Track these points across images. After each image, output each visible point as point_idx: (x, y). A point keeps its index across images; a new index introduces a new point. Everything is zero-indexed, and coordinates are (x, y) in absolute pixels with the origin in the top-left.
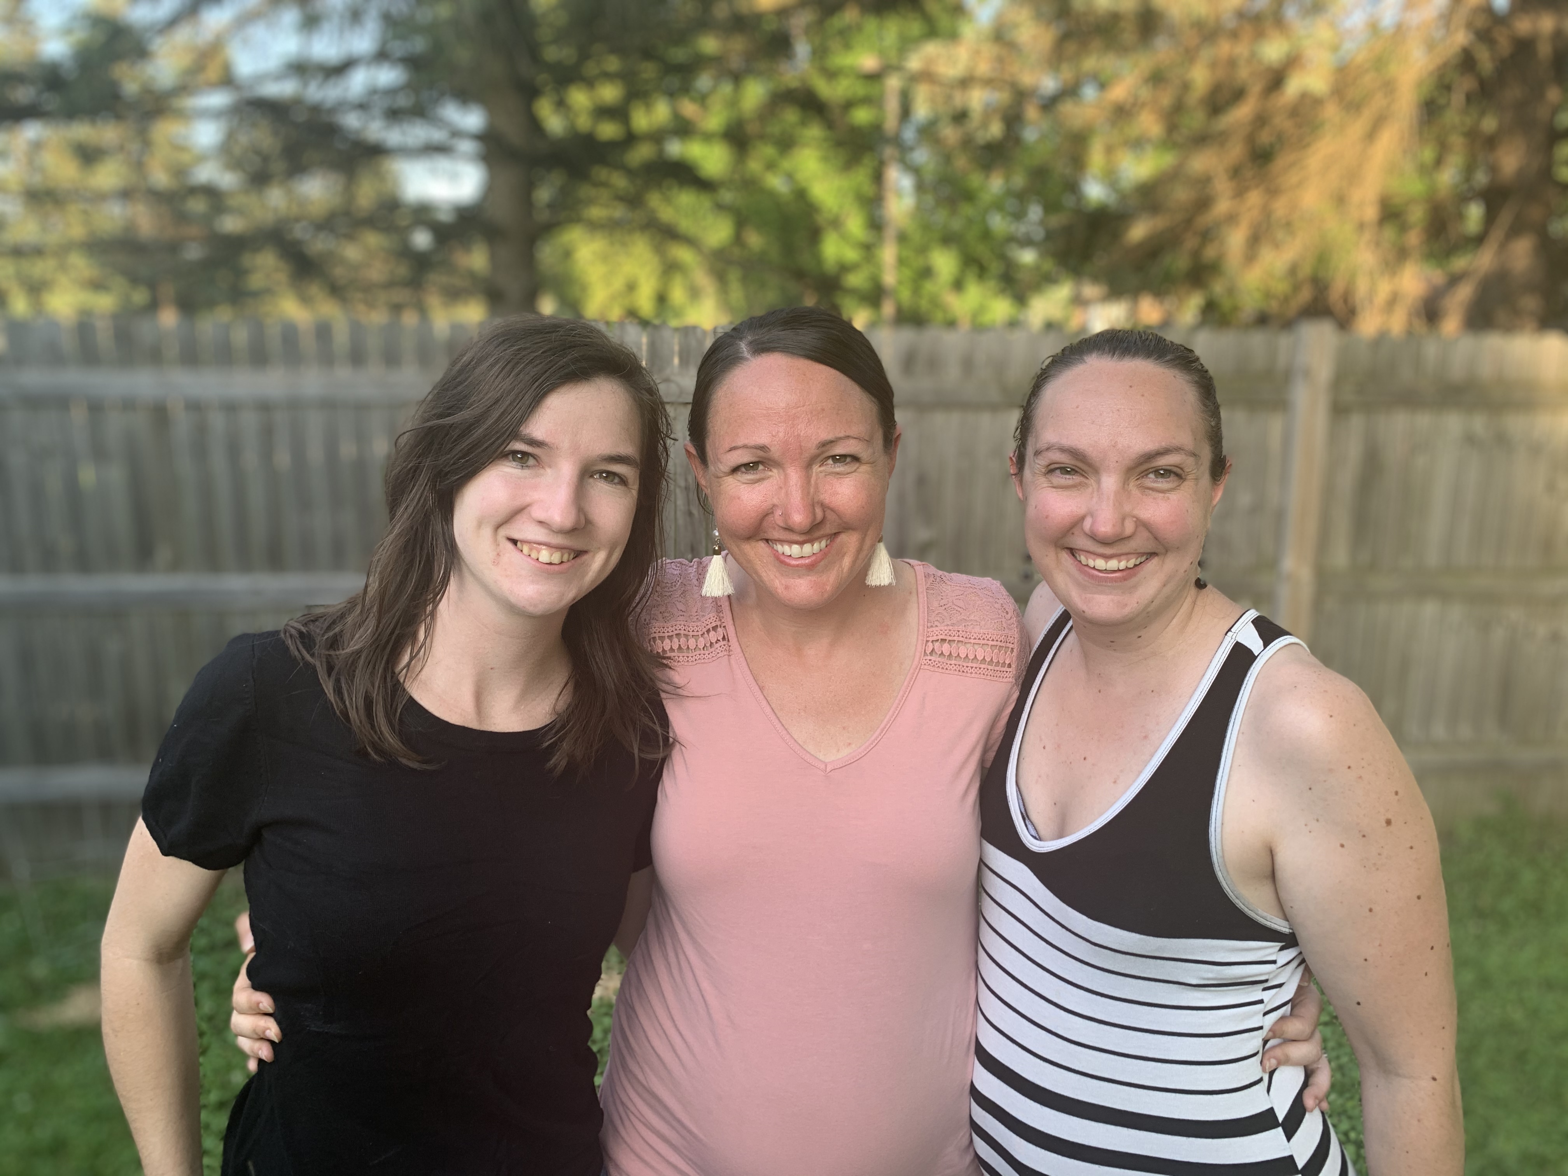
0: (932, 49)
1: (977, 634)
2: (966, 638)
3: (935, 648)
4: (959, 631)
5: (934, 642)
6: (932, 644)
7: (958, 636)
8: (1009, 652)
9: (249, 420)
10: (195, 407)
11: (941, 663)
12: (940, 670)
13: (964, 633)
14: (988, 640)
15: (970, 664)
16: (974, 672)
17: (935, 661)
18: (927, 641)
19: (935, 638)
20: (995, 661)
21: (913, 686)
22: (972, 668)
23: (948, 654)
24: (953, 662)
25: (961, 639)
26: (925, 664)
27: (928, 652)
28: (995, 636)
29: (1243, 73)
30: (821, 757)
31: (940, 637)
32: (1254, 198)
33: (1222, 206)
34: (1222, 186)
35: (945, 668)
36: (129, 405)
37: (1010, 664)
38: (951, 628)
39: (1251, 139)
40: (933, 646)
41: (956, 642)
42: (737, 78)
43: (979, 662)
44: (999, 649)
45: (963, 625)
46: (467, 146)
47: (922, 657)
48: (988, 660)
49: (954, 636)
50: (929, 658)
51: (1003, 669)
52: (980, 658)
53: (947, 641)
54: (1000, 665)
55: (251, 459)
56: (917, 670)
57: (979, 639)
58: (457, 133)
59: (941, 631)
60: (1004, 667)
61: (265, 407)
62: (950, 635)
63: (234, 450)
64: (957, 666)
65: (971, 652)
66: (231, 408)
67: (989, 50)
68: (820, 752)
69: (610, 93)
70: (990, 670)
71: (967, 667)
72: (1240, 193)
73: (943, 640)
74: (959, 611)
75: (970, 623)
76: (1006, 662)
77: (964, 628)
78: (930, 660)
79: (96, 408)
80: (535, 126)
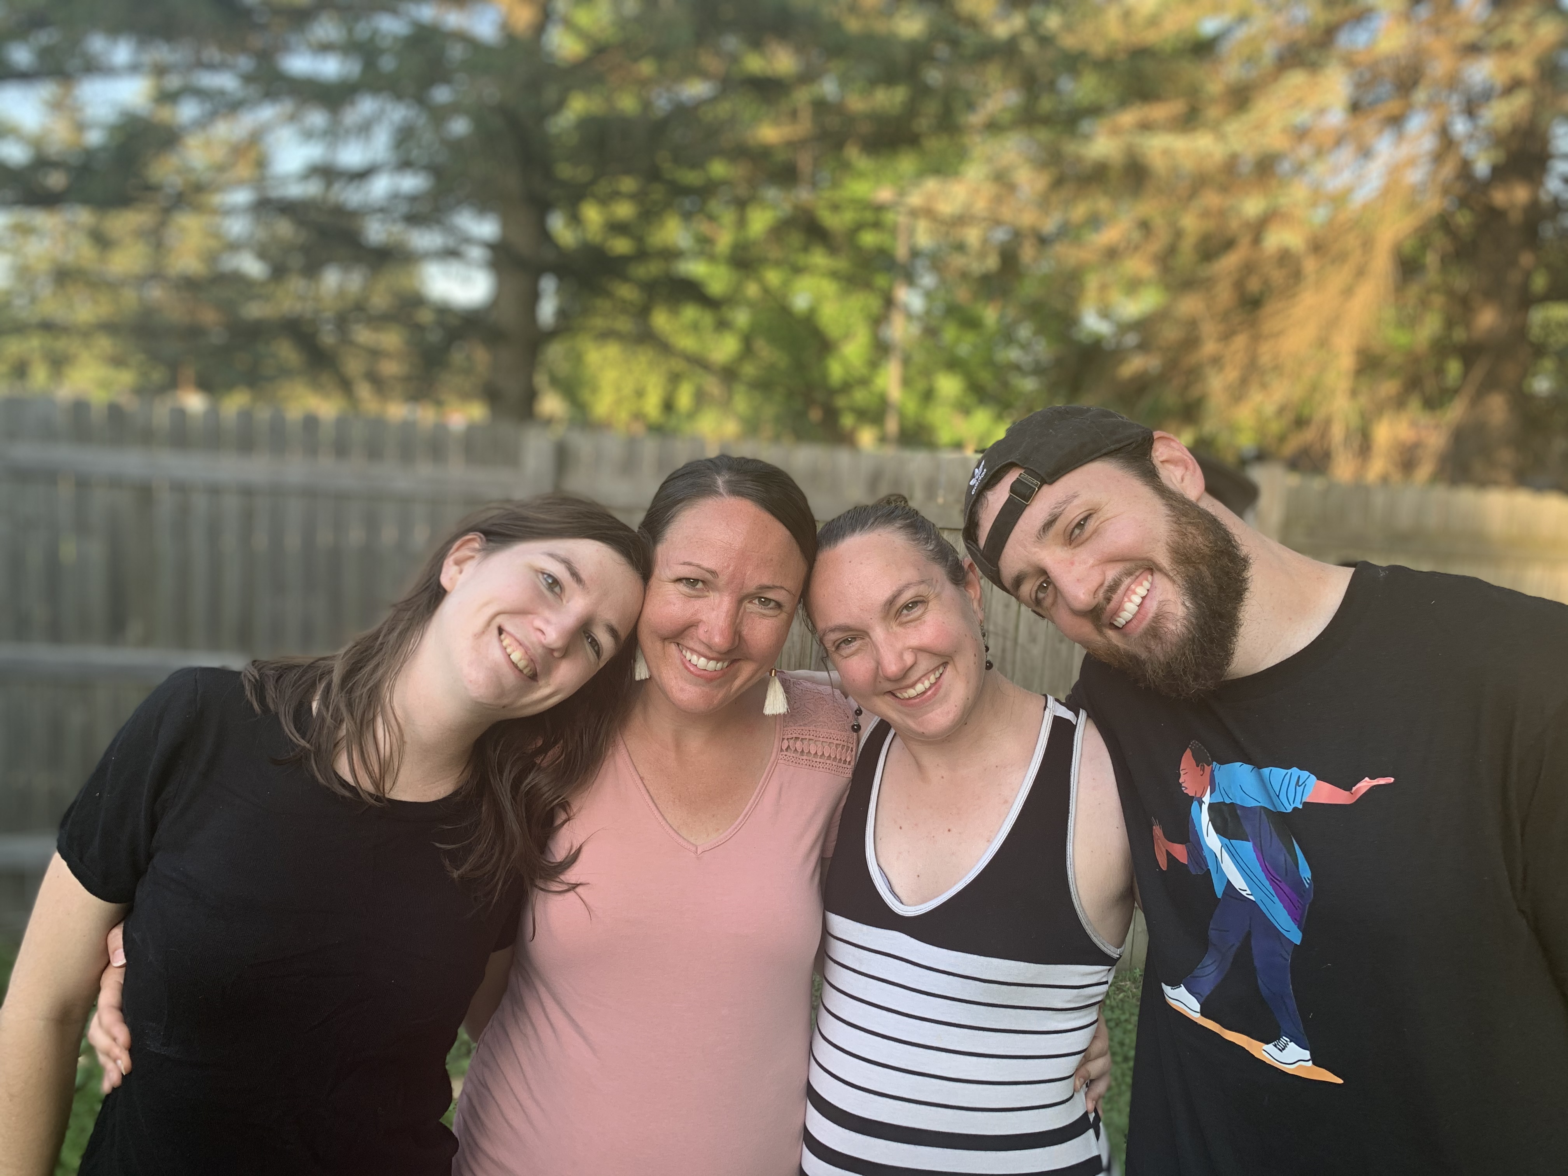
0: (931, 184)
1: (826, 733)
2: (816, 736)
3: (790, 745)
4: (810, 731)
5: (789, 740)
6: (787, 741)
7: (810, 735)
8: (849, 751)
9: (231, 504)
10: (181, 488)
11: (795, 758)
12: (794, 764)
13: (814, 732)
14: (834, 739)
15: (818, 760)
16: (821, 767)
17: (790, 757)
18: (783, 739)
19: (790, 736)
20: (838, 758)
21: (772, 778)
22: (820, 763)
23: (801, 750)
24: (804, 757)
25: (811, 737)
26: (781, 759)
27: (784, 749)
28: (839, 736)
29: (1234, 224)
30: (692, 840)
31: (794, 736)
32: (1240, 341)
33: (1210, 347)
34: (1209, 330)
35: (798, 762)
36: (115, 482)
37: (850, 762)
38: (803, 728)
39: (1239, 285)
40: (789, 743)
41: (807, 740)
42: (742, 205)
43: (826, 758)
44: (842, 748)
45: (814, 725)
46: (476, 253)
47: (779, 752)
48: (833, 756)
49: (806, 735)
50: (786, 753)
51: (844, 766)
52: (827, 755)
53: (800, 739)
54: (842, 762)
55: (230, 541)
56: (775, 765)
57: (827, 738)
58: (468, 240)
59: (794, 731)
60: (846, 764)
61: (247, 492)
62: (802, 734)
63: (214, 532)
64: (808, 761)
65: (820, 749)
66: (215, 491)
67: (989, 190)
68: (692, 836)
69: (624, 210)
70: (834, 766)
71: (816, 762)
72: (1226, 337)
73: (797, 738)
74: (810, 714)
75: (819, 724)
76: (847, 760)
77: (814, 728)
78: (786, 755)
79: (83, 483)
80: (545, 236)
